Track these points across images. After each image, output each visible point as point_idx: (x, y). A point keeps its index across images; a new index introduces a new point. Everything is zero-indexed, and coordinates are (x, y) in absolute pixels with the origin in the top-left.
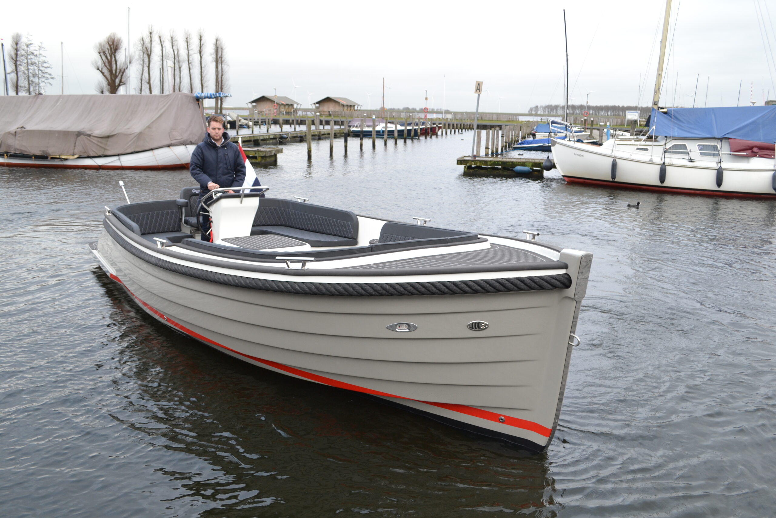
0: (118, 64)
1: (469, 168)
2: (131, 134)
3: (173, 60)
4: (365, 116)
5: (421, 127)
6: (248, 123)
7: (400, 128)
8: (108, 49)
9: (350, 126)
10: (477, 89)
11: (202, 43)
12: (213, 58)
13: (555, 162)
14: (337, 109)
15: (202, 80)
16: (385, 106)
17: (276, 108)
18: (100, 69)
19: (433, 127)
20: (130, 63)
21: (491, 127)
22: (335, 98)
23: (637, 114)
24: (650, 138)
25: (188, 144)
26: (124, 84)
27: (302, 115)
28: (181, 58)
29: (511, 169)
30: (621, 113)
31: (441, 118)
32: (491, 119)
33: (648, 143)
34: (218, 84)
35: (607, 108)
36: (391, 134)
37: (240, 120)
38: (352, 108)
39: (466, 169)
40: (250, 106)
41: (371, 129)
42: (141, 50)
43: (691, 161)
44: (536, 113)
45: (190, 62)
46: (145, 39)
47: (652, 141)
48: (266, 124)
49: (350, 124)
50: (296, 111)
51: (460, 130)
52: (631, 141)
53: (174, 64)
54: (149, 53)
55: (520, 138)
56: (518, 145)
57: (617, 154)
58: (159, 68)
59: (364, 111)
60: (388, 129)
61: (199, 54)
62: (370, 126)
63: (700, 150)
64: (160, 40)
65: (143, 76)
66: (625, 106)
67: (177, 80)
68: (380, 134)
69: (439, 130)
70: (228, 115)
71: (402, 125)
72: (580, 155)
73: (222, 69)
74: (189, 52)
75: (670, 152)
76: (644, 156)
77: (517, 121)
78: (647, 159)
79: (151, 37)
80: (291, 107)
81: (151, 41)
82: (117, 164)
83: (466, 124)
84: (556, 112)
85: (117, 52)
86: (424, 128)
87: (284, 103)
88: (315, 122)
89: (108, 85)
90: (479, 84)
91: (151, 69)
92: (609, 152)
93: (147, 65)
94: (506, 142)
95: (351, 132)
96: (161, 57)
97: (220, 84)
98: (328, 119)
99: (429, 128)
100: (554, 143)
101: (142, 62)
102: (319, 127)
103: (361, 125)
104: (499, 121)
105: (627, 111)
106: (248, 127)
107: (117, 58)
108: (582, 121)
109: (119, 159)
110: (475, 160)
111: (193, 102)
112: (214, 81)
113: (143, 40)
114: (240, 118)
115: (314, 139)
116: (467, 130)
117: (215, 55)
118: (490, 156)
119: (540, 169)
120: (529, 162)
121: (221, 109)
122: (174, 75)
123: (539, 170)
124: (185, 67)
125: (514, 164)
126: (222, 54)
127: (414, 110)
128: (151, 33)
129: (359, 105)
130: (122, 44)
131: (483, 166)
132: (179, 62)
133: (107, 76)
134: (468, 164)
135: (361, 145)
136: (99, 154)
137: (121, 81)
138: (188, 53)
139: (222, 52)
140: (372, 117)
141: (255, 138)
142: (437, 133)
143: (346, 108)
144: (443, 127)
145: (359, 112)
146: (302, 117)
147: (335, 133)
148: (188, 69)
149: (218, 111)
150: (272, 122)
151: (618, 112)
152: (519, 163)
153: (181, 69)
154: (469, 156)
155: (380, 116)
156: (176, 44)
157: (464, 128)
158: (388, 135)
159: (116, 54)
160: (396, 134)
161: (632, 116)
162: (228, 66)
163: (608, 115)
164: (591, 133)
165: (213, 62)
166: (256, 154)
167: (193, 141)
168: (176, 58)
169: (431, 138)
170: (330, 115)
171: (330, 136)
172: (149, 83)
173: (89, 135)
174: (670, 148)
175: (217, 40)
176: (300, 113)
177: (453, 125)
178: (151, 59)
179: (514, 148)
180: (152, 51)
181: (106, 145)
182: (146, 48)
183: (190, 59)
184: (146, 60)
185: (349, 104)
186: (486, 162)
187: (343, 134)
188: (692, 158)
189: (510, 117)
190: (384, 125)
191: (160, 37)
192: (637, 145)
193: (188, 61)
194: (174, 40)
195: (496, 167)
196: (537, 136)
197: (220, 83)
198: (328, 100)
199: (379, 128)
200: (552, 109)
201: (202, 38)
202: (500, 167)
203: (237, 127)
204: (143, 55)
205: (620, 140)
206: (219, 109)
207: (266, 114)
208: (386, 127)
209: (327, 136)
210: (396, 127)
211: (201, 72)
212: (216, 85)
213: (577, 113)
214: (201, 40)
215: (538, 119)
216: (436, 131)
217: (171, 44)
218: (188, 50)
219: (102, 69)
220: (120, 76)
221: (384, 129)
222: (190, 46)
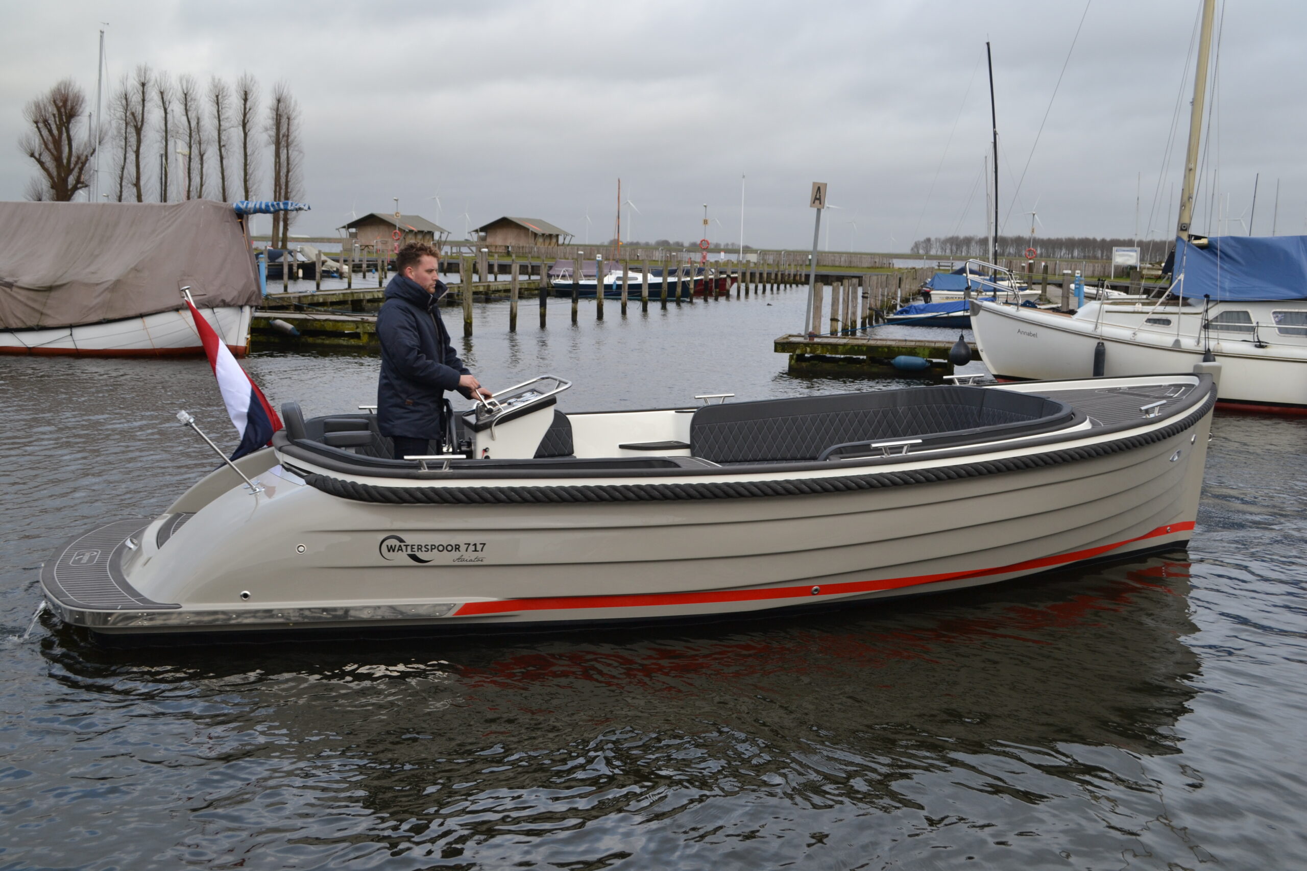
0: (74, 145)
1: (800, 358)
2: (97, 284)
3: (188, 138)
4: (581, 254)
5: (695, 278)
6: (341, 267)
7: (652, 279)
8: (54, 115)
9: (550, 276)
10: (816, 199)
11: (248, 106)
12: (270, 136)
13: (980, 347)
14: (524, 242)
15: (245, 181)
16: (621, 239)
17: (399, 239)
18: (37, 155)
19: (721, 279)
20: (100, 142)
21: (840, 279)
22: (520, 219)
23: (1134, 254)
24: (1173, 299)
25: (217, 306)
26: (86, 186)
27: (452, 253)
28: (204, 136)
29: (886, 361)
30: (1099, 254)
31: (735, 262)
32: (837, 264)
33: (1169, 309)
34: (280, 189)
35: (1070, 244)
36: (635, 291)
37: (323, 263)
38: (554, 240)
39: (793, 362)
40: (344, 234)
41: (594, 282)
42: (122, 119)
43: (1260, 345)
44: (927, 252)
45: (222, 144)
46: (129, 96)
47: (1177, 305)
48: (377, 270)
49: (551, 272)
50: (440, 244)
51: (775, 286)
52: (1134, 304)
53: (190, 147)
54: (139, 124)
55: (899, 300)
56: (897, 314)
57: (1107, 331)
58: (158, 155)
59: (579, 247)
60: (630, 282)
61: (241, 128)
62: (590, 276)
63: (1278, 323)
64: (163, 98)
65: (126, 171)
66: (1108, 238)
67: (196, 180)
68: (613, 292)
69: (732, 284)
70: (300, 252)
71: (657, 274)
72: (1029, 334)
73: (288, 158)
74: (222, 123)
75: (1216, 328)
76: (1162, 336)
77: (890, 267)
78: (1169, 341)
79: (143, 93)
80: (428, 237)
81: (143, 100)
82: (68, 345)
83: (787, 273)
84: (968, 252)
85: (73, 121)
86: (701, 280)
87: (415, 230)
88: (479, 267)
89: (52, 187)
90: (819, 188)
91: (141, 156)
92: (1088, 327)
93: (135, 149)
94: (870, 309)
95: (553, 287)
96: (164, 134)
97: (282, 186)
98: (506, 261)
99: (711, 280)
100: (976, 309)
101: (123, 143)
102: (486, 278)
103: (574, 272)
104: (854, 267)
105: (1114, 249)
106: (341, 276)
107: (72, 133)
108: (1023, 267)
109: (71, 335)
110: (811, 342)
111: (230, 219)
112: (272, 182)
113: (126, 99)
114: (323, 258)
115: (476, 301)
116: (788, 286)
117: (275, 130)
118: (840, 334)
119: (946, 361)
120: (924, 348)
121: (285, 239)
122: (189, 169)
123: (945, 363)
124: (212, 154)
125: (891, 352)
126: (288, 129)
127: (679, 247)
128: (143, 85)
129: (566, 234)
130: (83, 105)
131: (828, 355)
132: (200, 144)
133: (50, 169)
134: (798, 352)
135: (574, 313)
136: (31, 323)
137: (78, 181)
138: (220, 125)
139: (288, 125)
140: (595, 259)
141: (355, 297)
142: (728, 291)
143: (540, 240)
144: (740, 280)
145: (568, 249)
146: (452, 257)
147: (520, 289)
148: (219, 158)
149: (277, 245)
150: (390, 267)
151: (1094, 251)
152: (904, 350)
153: (205, 158)
154: (799, 336)
155: (611, 257)
156: (194, 106)
157: (782, 283)
158: (629, 293)
159: (71, 125)
160: (645, 292)
161: (1125, 258)
162: (301, 152)
163: (1072, 257)
164: (1044, 290)
165: (269, 144)
166: (357, 328)
167: (228, 299)
168: (194, 133)
169: (716, 299)
170: (508, 254)
171: (511, 294)
172: (137, 185)
173: (10, 285)
174: (1216, 319)
175: (279, 101)
176: (446, 249)
177: (761, 274)
178: (142, 137)
179: (888, 320)
180: (145, 120)
181: (45, 304)
182: (133, 114)
183: (223, 137)
184: (133, 140)
185: (547, 232)
186: (834, 347)
187: (536, 292)
188: (1261, 340)
189: (877, 260)
190: (620, 273)
191: (162, 93)
192: (1148, 313)
193: (219, 142)
194: (189, 99)
195: (855, 357)
196: (932, 296)
197: (284, 187)
198: (504, 224)
199: (609, 280)
200: (959, 244)
201: (249, 97)
202: (865, 357)
203: (318, 275)
204: (126, 129)
205: (1112, 304)
206: (281, 241)
207: (377, 251)
208: (625, 278)
209: (503, 294)
210: (645, 278)
211: (246, 165)
212: (275, 192)
213: (1009, 253)
214: (246, 100)
215: (934, 264)
216: (727, 286)
217: (183, 107)
218: (219, 121)
219: (40, 155)
220: (76, 170)
221: (620, 282)
222: (222, 111)
